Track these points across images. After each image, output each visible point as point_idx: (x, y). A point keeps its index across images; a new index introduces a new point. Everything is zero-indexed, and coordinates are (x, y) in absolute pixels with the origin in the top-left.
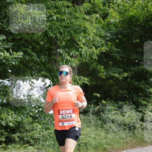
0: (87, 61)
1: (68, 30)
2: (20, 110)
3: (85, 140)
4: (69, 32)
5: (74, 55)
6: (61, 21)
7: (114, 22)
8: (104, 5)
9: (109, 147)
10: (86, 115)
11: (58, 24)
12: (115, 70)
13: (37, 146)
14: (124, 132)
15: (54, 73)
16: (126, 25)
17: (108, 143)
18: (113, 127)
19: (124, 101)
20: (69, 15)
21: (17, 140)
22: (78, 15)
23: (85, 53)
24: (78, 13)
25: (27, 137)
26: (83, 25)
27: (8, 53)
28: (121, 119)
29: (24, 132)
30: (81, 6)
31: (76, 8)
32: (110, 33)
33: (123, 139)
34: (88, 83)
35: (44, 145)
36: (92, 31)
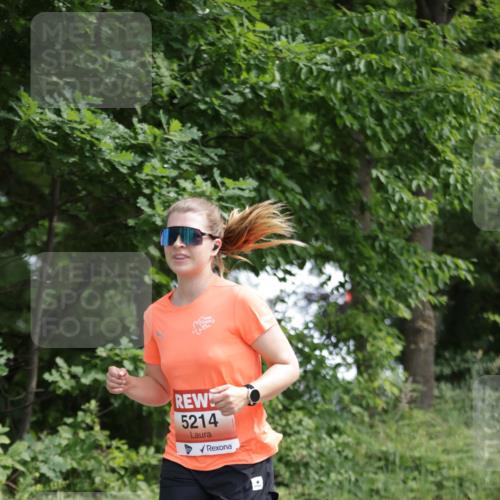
0: (466, 206)
1: (404, 107)
3: (460, 468)
4: (406, 111)
5: (424, 190)
6: (383, 73)
10: (462, 385)
11: (370, 85)
13: (300, 489)
15: (357, 248)
20: (407, 55)
23: (460, 180)
24: (438, 48)
26: (455, 89)
27: (209, 183)
30: (449, 26)
31: (430, 33)
34: (469, 278)
35: (322, 486)
36: (484, 108)
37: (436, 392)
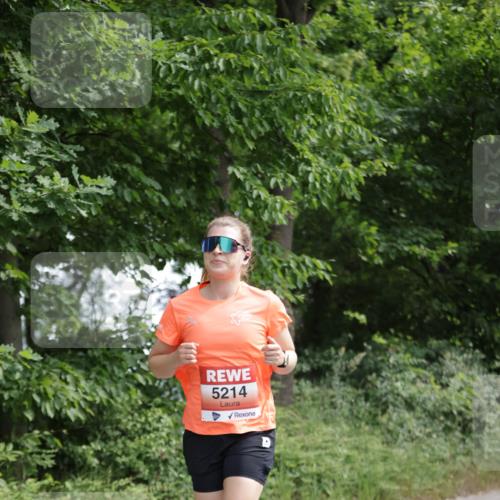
0: (325, 204)
1: (263, 105)
2: (104, 367)
3: (318, 465)
4: (264, 109)
5: (282, 187)
6: (241, 72)
7: (415, 77)
8: (381, 19)
9: (397, 488)
10: (322, 382)
11: (229, 84)
12: (417, 235)
13: (159, 486)
14: (446, 440)
16: (453, 87)
17: (393, 475)
18: (409, 423)
19: (447, 338)
20: (265, 54)
21: (94, 465)
22: (296, 54)
23: (318, 178)
24: (296, 49)
25: (127, 455)
26: (312, 87)
27: (66, 180)
28: (437, 396)
29: (115, 439)
30: (307, 26)
31: (288, 33)
32: (401, 114)
33: (443, 460)
34: (328, 277)
35: (180, 482)
36: (341, 107)
37: (295, 389)
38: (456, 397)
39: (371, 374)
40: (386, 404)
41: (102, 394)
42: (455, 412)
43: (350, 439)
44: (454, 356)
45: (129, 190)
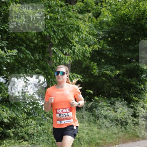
0: (80, 58)
1: (61, 29)
2: (15, 107)
3: (78, 135)
4: (62, 30)
5: (67, 53)
6: (55, 19)
7: (107, 21)
8: (97, 4)
9: (102, 142)
11: (52, 23)
12: (108, 68)
13: (31, 142)
14: (116, 128)
15: (48, 71)
16: (118, 23)
17: (101, 138)
18: (105, 123)
19: (117, 97)
20: (62, 14)
21: (12, 136)
22: (71, 14)
23: (78, 51)
24: (71, 12)
25: (22, 133)
26: (76, 24)
27: (3, 51)
28: (114, 115)
29: (18, 128)
30: (74, 5)
31: (69, 8)
32: (103, 32)
33: (115, 134)
34: (81, 80)
35: (38, 141)
36: (85, 30)
38: (119, 115)
39: (94, 108)
40: (99, 117)
41: (14, 115)
42: (119, 119)
43: (88, 128)
44: (118, 103)
45: (22, 54)
